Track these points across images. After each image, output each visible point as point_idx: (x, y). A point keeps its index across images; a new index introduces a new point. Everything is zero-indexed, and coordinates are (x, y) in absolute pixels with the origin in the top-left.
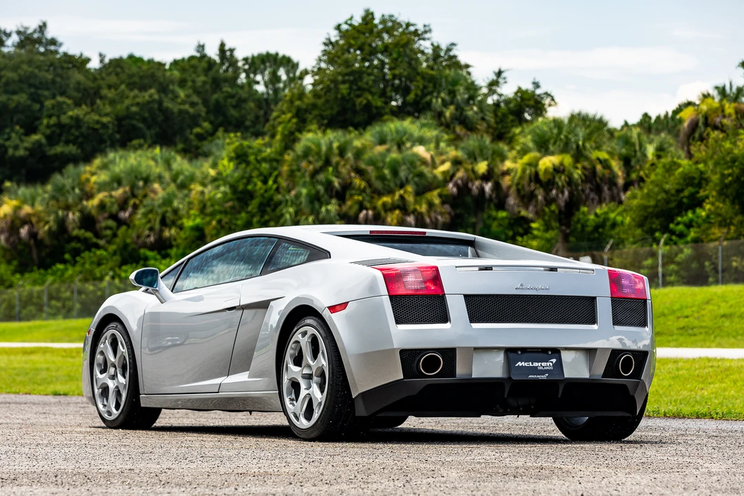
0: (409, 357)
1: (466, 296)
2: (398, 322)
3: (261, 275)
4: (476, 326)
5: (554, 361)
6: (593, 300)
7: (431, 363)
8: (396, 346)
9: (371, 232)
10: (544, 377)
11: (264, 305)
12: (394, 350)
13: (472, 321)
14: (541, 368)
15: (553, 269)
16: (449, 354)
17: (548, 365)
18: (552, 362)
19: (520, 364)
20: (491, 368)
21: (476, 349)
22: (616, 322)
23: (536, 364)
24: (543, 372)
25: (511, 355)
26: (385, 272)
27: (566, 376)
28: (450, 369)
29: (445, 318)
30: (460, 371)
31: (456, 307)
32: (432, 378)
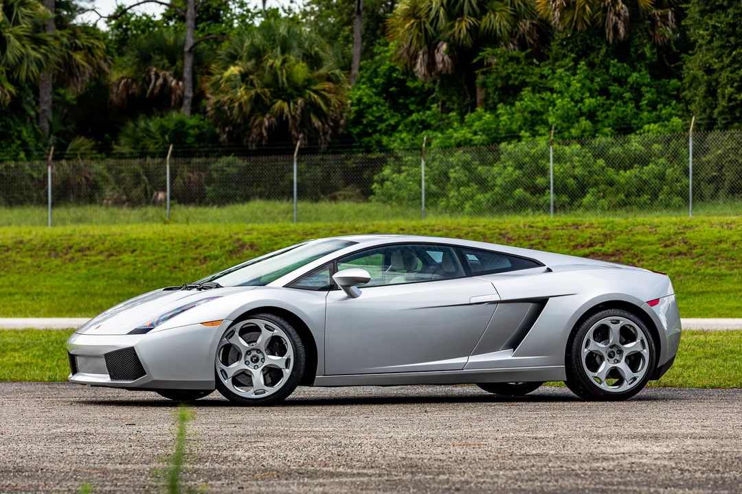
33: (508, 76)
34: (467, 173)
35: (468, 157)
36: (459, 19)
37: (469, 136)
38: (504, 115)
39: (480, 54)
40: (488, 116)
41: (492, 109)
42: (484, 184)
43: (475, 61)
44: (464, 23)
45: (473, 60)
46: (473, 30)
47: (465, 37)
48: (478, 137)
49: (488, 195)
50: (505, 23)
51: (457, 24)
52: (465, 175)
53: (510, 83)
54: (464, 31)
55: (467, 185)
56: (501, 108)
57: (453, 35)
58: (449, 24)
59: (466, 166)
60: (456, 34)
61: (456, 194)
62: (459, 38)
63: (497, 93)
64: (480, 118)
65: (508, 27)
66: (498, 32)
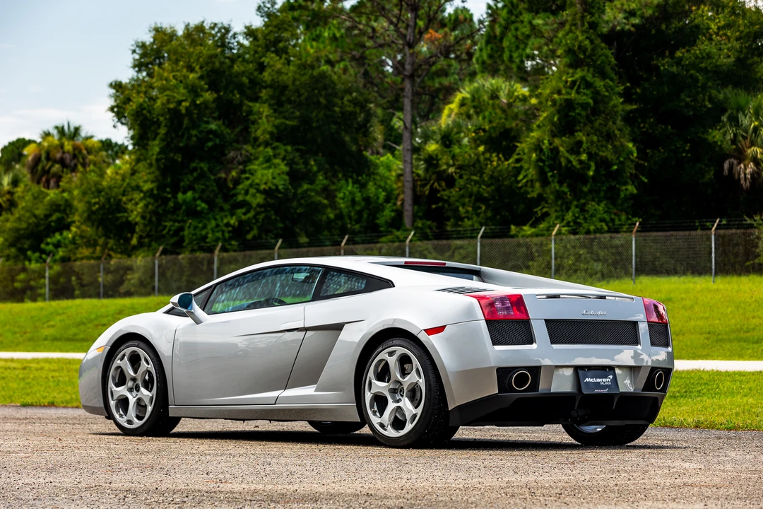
0: (504, 373)
1: (546, 321)
2: (495, 343)
3: (313, 300)
4: (556, 347)
5: (611, 377)
6: (635, 324)
7: (521, 380)
8: (493, 365)
9: (406, 262)
10: (605, 391)
11: (338, 327)
12: (491, 368)
13: (552, 342)
14: (602, 383)
15: (603, 297)
16: (535, 371)
17: (607, 381)
19: (587, 380)
20: (562, 383)
21: (557, 367)
22: (653, 344)
23: (599, 380)
24: (604, 387)
25: (580, 372)
26: (480, 300)
27: (621, 391)
28: (535, 386)
29: (531, 341)
30: (542, 387)
31: (539, 330)
32: (522, 392)
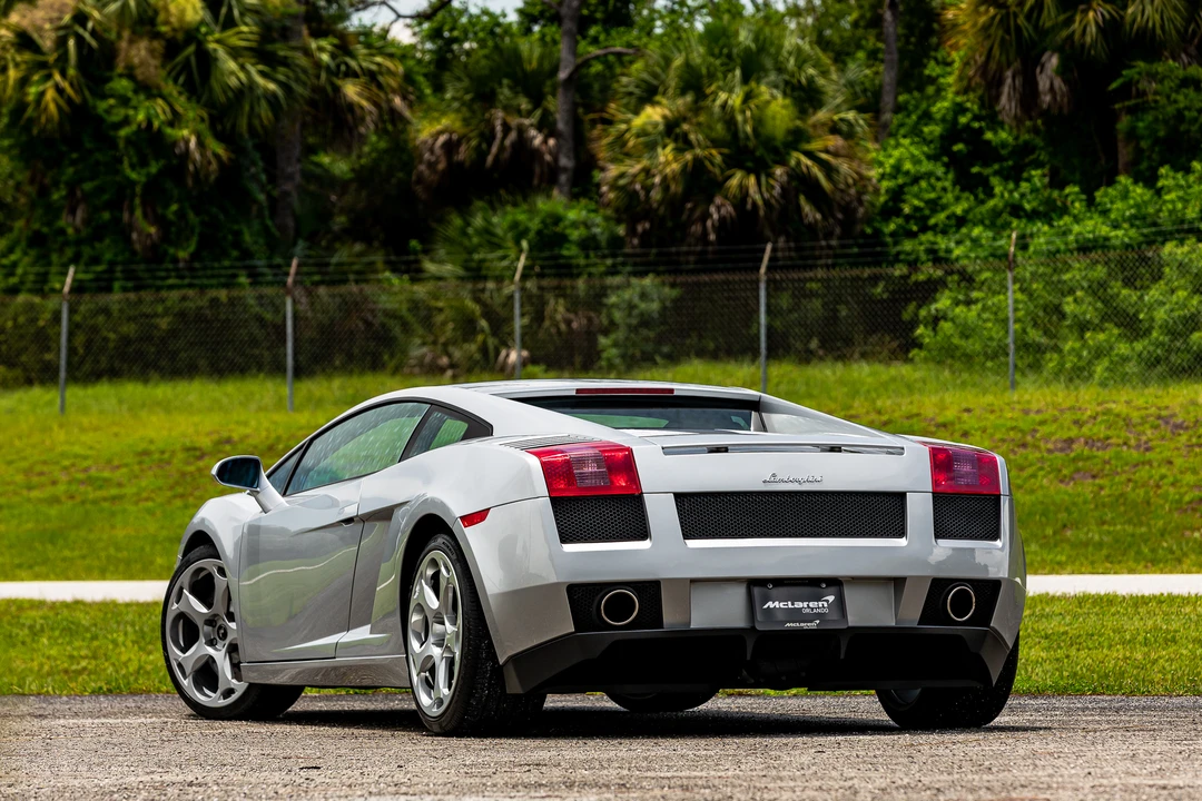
0: (583, 596)
1: (678, 496)
2: (564, 540)
4: (693, 544)
5: (831, 598)
6: (900, 497)
7: (620, 606)
8: (558, 579)
9: (578, 391)
10: (813, 625)
11: (385, 514)
12: (557, 585)
13: (688, 534)
14: (808, 611)
15: (834, 449)
16: (650, 590)
17: (820, 605)
18: (827, 601)
19: (770, 604)
20: (721, 612)
21: (693, 581)
22: (941, 533)
23: (799, 605)
24: (810, 618)
25: (756, 591)
26: (545, 459)
27: (850, 624)
28: (653, 614)
29: (643, 534)
30: (670, 618)
31: (661, 512)
32: (621, 629)
33: (1179, 116)
34: (1099, 305)
35: (1100, 272)
36: (1082, 7)
37: (1105, 230)
38: (1169, 192)
39: (1124, 73)
40: (1139, 192)
41: (1149, 180)
42: (1132, 326)
43: (1114, 85)
44: (1091, 14)
45: (1109, 84)
46: (1111, 28)
47: (1094, 42)
48: (1120, 233)
49: (1138, 346)
50: (1172, 14)
51: (1078, 18)
52: (1096, 309)
53: (1183, 128)
54: (1093, 29)
55: (1099, 328)
56: (1167, 176)
57: (1071, 36)
58: (1062, 18)
59: (1097, 289)
60: (1077, 36)
61: (1077, 345)
62: (1083, 45)
63: (1157, 149)
64: (1125, 196)
65: (1179, 22)
66: (1158, 31)
